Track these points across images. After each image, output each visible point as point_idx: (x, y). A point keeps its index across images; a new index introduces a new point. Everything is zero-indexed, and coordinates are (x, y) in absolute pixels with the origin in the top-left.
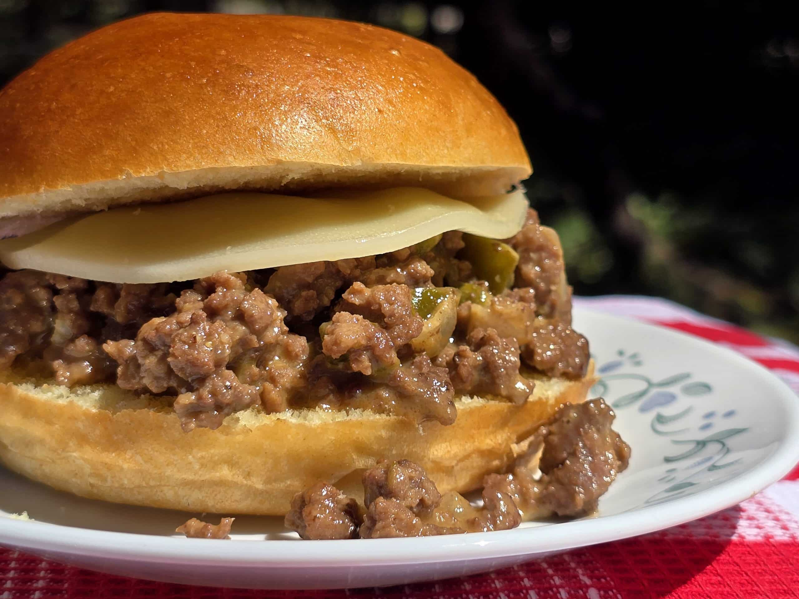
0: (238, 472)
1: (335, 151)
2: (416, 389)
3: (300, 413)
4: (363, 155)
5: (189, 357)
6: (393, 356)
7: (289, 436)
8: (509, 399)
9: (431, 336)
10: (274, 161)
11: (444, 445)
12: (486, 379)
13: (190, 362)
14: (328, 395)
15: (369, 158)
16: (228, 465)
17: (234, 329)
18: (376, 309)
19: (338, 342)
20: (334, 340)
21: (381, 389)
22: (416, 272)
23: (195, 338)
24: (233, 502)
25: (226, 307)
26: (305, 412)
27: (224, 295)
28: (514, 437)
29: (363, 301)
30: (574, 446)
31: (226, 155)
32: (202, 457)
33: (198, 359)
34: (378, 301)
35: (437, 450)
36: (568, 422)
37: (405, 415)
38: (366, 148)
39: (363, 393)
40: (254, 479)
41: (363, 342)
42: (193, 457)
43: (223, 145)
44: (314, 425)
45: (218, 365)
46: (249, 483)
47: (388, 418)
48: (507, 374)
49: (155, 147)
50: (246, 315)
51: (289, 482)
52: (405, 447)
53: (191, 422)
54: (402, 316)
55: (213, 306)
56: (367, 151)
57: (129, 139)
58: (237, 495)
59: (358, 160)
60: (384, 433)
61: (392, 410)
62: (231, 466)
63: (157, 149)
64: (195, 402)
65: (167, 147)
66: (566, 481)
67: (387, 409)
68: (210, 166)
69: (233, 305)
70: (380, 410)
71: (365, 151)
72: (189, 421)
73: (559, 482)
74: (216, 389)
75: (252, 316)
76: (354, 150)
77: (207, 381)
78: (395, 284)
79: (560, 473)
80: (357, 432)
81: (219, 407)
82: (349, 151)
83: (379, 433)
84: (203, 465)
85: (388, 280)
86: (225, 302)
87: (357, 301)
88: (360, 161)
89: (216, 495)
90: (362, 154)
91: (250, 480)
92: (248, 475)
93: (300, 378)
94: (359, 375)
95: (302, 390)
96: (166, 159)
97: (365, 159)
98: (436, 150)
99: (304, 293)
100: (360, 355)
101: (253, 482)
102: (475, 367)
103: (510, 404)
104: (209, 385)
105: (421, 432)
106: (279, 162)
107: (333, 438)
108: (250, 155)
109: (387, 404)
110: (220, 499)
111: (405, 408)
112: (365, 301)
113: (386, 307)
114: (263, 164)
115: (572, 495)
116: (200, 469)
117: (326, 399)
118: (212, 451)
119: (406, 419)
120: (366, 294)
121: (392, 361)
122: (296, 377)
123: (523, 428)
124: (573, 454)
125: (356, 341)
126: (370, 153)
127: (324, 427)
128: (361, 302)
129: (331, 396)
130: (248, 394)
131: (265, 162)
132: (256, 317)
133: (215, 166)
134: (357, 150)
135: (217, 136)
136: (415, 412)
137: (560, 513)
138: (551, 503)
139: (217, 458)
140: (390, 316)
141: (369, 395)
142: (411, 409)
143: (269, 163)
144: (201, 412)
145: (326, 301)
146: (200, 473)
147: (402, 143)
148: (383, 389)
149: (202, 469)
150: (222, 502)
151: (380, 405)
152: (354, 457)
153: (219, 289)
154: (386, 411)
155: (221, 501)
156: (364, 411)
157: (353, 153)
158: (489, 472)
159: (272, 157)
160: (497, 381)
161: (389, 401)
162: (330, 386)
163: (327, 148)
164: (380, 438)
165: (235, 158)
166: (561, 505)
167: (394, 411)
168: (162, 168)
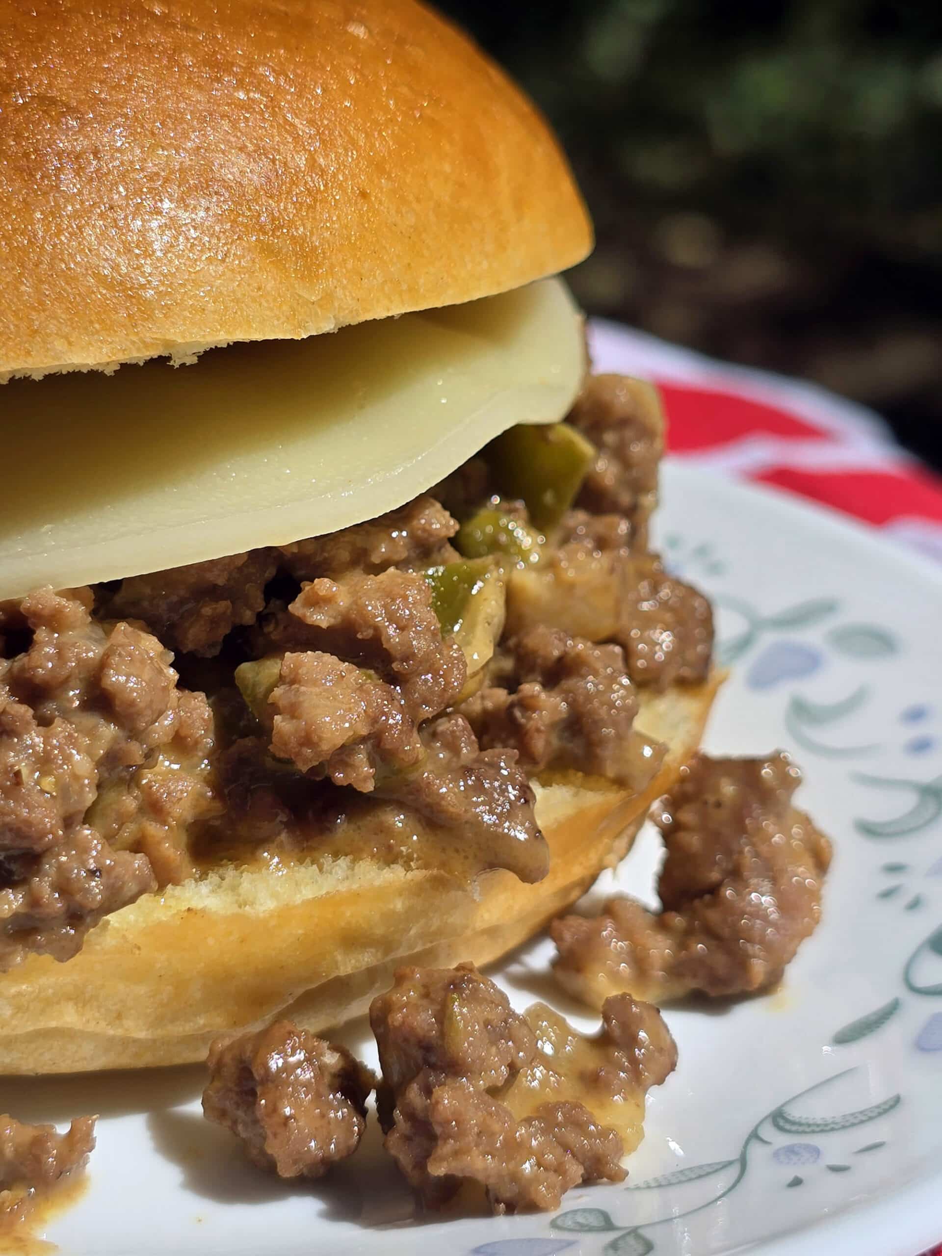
0: (97, 1015)
1: (285, 308)
2: (466, 811)
3: (223, 879)
4: (340, 307)
5: (8, 819)
6: (418, 746)
7: (211, 941)
8: (620, 782)
10: (157, 345)
12: (576, 747)
13: (11, 830)
14: (276, 834)
15: (351, 312)
16: (76, 1004)
17: (91, 733)
18: (368, 637)
19: (315, 739)
20: (303, 734)
21: (388, 809)
22: (430, 533)
23: (18, 774)
24: (78, 1061)
26: (230, 872)
27: (60, 655)
29: (335, 618)
30: (735, 857)
31: (49, 335)
32: (20, 994)
33: (28, 823)
34: (372, 623)
36: (718, 805)
37: (443, 865)
38: (344, 288)
39: (349, 819)
40: (129, 1023)
41: (364, 731)
43: (38, 311)
44: (264, 911)
45: (68, 822)
46: (119, 1032)
47: (410, 875)
48: (617, 735)
50: (117, 702)
51: (202, 1021)
53: (17, 951)
54: (428, 655)
55: (37, 681)
56: (346, 296)
58: (88, 1049)
59: (329, 319)
60: (399, 905)
61: (415, 856)
62: (80, 1005)
64: (22, 910)
66: (726, 932)
67: (404, 854)
69: (80, 673)
70: (389, 857)
71: (343, 296)
73: (710, 934)
74: (68, 880)
75: (132, 703)
76: (321, 299)
77: (45, 860)
78: (392, 570)
79: (713, 916)
80: (348, 914)
81: (75, 917)
82: (313, 303)
83: (392, 906)
84: (19, 1009)
85: (376, 559)
86: (64, 673)
87: (321, 619)
88: (333, 320)
89: (41, 1054)
90: (336, 304)
91: (121, 1026)
92: (118, 1017)
93: (214, 798)
94: (350, 792)
95: (217, 823)
97: (342, 314)
98: (469, 266)
99: (207, 611)
100: (352, 753)
101: (127, 1030)
102: (554, 726)
103: (623, 794)
104: (49, 870)
105: (477, 896)
106: (168, 344)
107: (300, 932)
109: (401, 842)
110: (50, 1060)
111: (444, 850)
112: (339, 619)
113: (393, 636)
114: (135, 354)
115: (742, 962)
116: (13, 1016)
117: (273, 842)
119: (446, 875)
120: (341, 604)
121: (413, 756)
122: (202, 795)
124: (735, 874)
125: (351, 733)
126: (353, 298)
127: (285, 913)
128: (332, 621)
129: (284, 836)
131: (138, 350)
132: (142, 705)
133: (26, 366)
134: (328, 298)
136: (466, 858)
137: (713, 993)
138: (692, 974)
139: (50, 991)
140: (404, 657)
141: (362, 824)
142: (457, 851)
143: (148, 350)
144: (35, 930)
145: (248, 617)
146: (14, 1022)
147: (409, 264)
148: (392, 810)
149: (20, 1015)
150: (54, 1063)
151: (390, 848)
152: (339, 958)
153: (41, 634)
154: (403, 857)
155: (51, 1063)
156: (354, 861)
157: (321, 306)
159: (155, 336)
160: (599, 751)
161: (407, 838)
162: (281, 813)
163: (267, 301)
164: (390, 915)
165: (70, 343)
166: (715, 980)
167: (418, 859)
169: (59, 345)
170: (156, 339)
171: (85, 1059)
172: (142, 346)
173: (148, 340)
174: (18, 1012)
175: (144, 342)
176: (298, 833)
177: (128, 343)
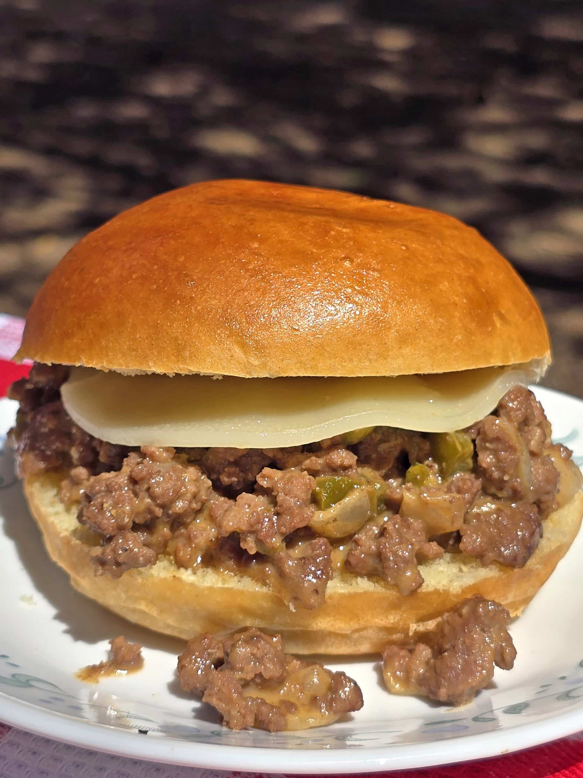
1: (241, 365)
4: (270, 369)
6: (278, 541)
7: (184, 592)
8: (398, 588)
10: (184, 370)
11: (329, 619)
14: (228, 560)
15: (276, 372)
16: (146, 602)
22: (333, 461)
23: (102, 505)
25: (142, 479)
26: (208, 571)
28: (413, 619)
30: (456, 640)
34: (278, 490)
35: (320, 623)
37: (279, 592)
38: (273, 362)
39: (257, 564)
44: (202, 586)
45: (121, 529)
47: (267, 591)
49: (103, 343)
53: (99, 569)
56: (273, 365)
57: (90, 331)
59: (265, 373)
61: (271, 585)
62: (148, 603)
63: (104, 345)
64: (101, 555)
65: (111, 344)
68: (136, 368)
71: (271, 365)
72: (97, 568)
76: (260, 365)
77: (113, 540)
78: (306, 472)
81: (118, 564)
82: (255, 365)
84: (128, 597)
88: (267, 373)
90: (268, 367)
92: (161, 613)
94: (247, 552)
96: (108, 355)
97: (271, 372)
98: (356, 363)
100: (247, 537)
103: (395, 593)
104: (113, 544)
105: (292, 609)
107: (219, 599)
108: (167, 362)
109: (269, 579)
113: (281, 497)
115: (439, 686)
116: (127, 599)
119: (279, 596)
120: (276, 478)
121: (274, 545)
122: (208, 539)
124: (452, 649)
126: (277, 367)
129: (231, 562)
130: (143, 556)
134: (264, 365)
135: (146, 341)
136: (287, 591)
137: (431, 697)
140: (280, 506)
141: (260, 567)
142: (285, 588)
146: (127, 602)
147: (313, 358)
148: (269, 565)
151: (265, 580)
152: (241, 617)
154: (268, 584)
157: (259, 367)
161: (271, 577)
163: (233, 362)
164: (261, 607)
165: (155, 364)
166: (431, 692)
167: (272, 587)
168: (103, 363)
169: (151, 364)
172: (178, 369)
173: (181, 368)
175: (179, 367)
177: (174, 367)
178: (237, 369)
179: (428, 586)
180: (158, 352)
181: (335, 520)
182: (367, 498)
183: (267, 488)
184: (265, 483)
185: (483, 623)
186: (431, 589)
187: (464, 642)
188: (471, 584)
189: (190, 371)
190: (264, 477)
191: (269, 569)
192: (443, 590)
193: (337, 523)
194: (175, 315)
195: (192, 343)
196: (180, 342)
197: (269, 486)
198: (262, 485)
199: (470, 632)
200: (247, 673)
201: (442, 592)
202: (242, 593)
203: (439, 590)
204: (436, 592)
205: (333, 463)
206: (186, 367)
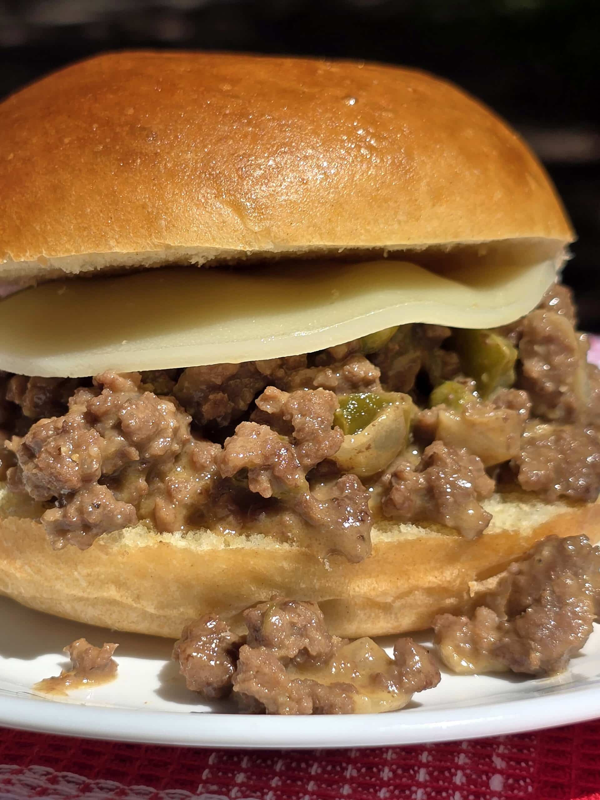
0: (126, 594)
1: (237, 233)
2: (323, 518)
3: (195, 534)
4: (275, 236)
5: (52, 471)
6: (300, 478)
7: (175, 562)
8: (458, 530)
9: (358, 453)
10: (161, 246)
11: (369, 581)
12: (429, 505)
13: (54, 476)
14: (228, 516)
15: (283, 240)
16: (116, 586)
17: (110, 439)
21: (287, 513)
23: (60, 449)
24: (130, 623)
25: (106, 413)
26: (200, 533)
28: (474, 574)
30: (541, 592)
32: (89, 575)
34: (290, 411)
35: (358, 586)
36: (539, 561)
37: (308, 546)
38: (279, 227)
39: (267, 516)
40: (145, 603)
41: (258, 461)
42: (79, 573)
44: (201, 551)
45: (87, 480)
46: (140, 606)
47: (291, 548)
48: (455, 502)
49: (38, 228)
50: (123, 425)
51: (182, 610)
52: (315, 581)
53: (59, 540)
54: (313, 431)
56: (279, 231)
57: (14, 217)
58: (133, 616)
59: (268, 242)
60: (286, 565)
61: (295, 539)
62: (118, 587)
63: (39, 230)
64: (61, 519)
65: (49, 227)
66: (523, 633)
67: (291, 537)
68: (90, 251)
70: (284, 539)
71: (277, 231)
72: (56, 539)
74: (83, 507)
75: (129, 426)
76: (262, 231)
77: (76, 497)
78: (320, 389)
79: (521, 622)
80: (252, 563)
81: (86, 527)
82: (256, 233)
83: (280, 565)
84: (90, 583)
85: (315, 383)
88: (271, 244)
89: (111, 614)
90: (273, 235)
91: (140, 603)
92: (138, 598)
95: (201, 508)
96: (46, 242)
97: (277, 241)
98: (382, 226)
99: (212, 397)
100: (259, 475)
101: (143, 606)
102: (416, 491)
103: (457, 537)
104: (77, 502)
105: (327, 567)
107: (224, 567)
108: (135, 239)
109: (290, 531)
111: (310, 538)
112: (278, 410)
113: (298, 419)
114: (149, 249)
115: (527, 651)
116: (88, 586)
117: (225, 520)
118: (97, 569)
119: (309, 551)
120: (283, 402)
121: (296, 484)
123: (485, 564)
124: (538, 601)
125: (247, 460)
126: (285, 233)
127: (213, 554)
129: (231, 518)
130: (121, 513)
131: (151, 247)
133: (95, 252)
134: (268, 231)
135: (101, 215)
136: (320, 544)
137: (515, 669)
138: (504, 657)
139: (103, 576)
140: (299, 431)
141: (273, 519)
142: (316, 540)
143: (156, 248)
144: (68, 531)
146: (88, 590)
147: (330, 219)
150: (119, 622)
151: (284, 533)
152: (253, 588)
153: (105, 391)
154: (290, 539)
155: (117, 620)
156: (264, 537)
157: (261, 235)
158: (442, 611)
159: (159, 241)
160: (442, 510)
161: (293, 529)
162: (229, 505)
163: (226, 229)
164: (282, 571)
165: (118, 243)
166: (515, 662)
167: (298, 541)
168: (41, 252)
169: (112, 243)
170: (161, 243)
171: (134, 622)
172: (152, 245)
173: (156, 243)
174: (89, 585)
175: (153, 244)
176: (239, 518)
177: (146, 244)
178: (232, 238)
179: (494, 525)
180: (121, 227)
181: (368, 448)
182: (403, 417)
183: (272, 413)
184: (268, 408)
185: (575, 565)
186: (498, 531)
187: (553, 592)
188: (544, 522)
189: (168, 247)
190: (267, 399)
191: (288, 519)
192: (513, 531)
193: (370, 451)
194: (138, 178)
195: (167, 209)
196: (150, 210)
197: (275, 410)
198: (265, 410)
199: (558, 577)
200: (288, 649)
201: (512, 533)
202: (256, 554)
203: (508, 531)
204: (505, 534)
205: (354, 376)
206: (162, 241)
